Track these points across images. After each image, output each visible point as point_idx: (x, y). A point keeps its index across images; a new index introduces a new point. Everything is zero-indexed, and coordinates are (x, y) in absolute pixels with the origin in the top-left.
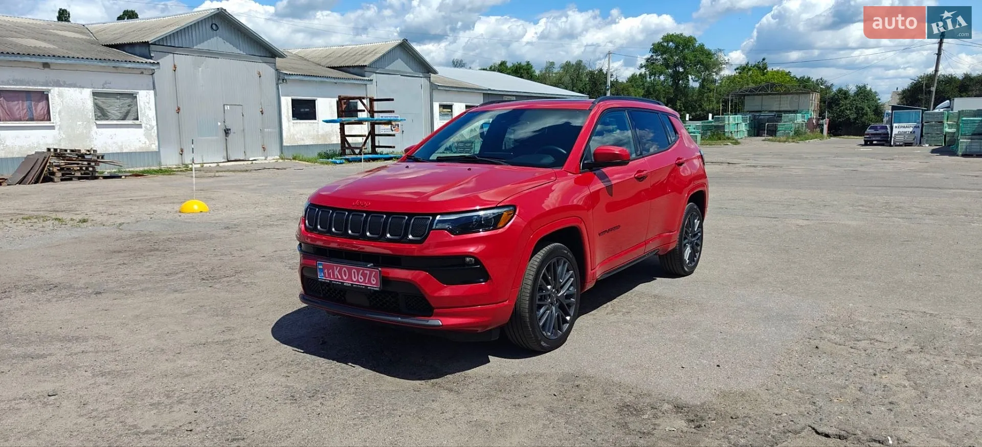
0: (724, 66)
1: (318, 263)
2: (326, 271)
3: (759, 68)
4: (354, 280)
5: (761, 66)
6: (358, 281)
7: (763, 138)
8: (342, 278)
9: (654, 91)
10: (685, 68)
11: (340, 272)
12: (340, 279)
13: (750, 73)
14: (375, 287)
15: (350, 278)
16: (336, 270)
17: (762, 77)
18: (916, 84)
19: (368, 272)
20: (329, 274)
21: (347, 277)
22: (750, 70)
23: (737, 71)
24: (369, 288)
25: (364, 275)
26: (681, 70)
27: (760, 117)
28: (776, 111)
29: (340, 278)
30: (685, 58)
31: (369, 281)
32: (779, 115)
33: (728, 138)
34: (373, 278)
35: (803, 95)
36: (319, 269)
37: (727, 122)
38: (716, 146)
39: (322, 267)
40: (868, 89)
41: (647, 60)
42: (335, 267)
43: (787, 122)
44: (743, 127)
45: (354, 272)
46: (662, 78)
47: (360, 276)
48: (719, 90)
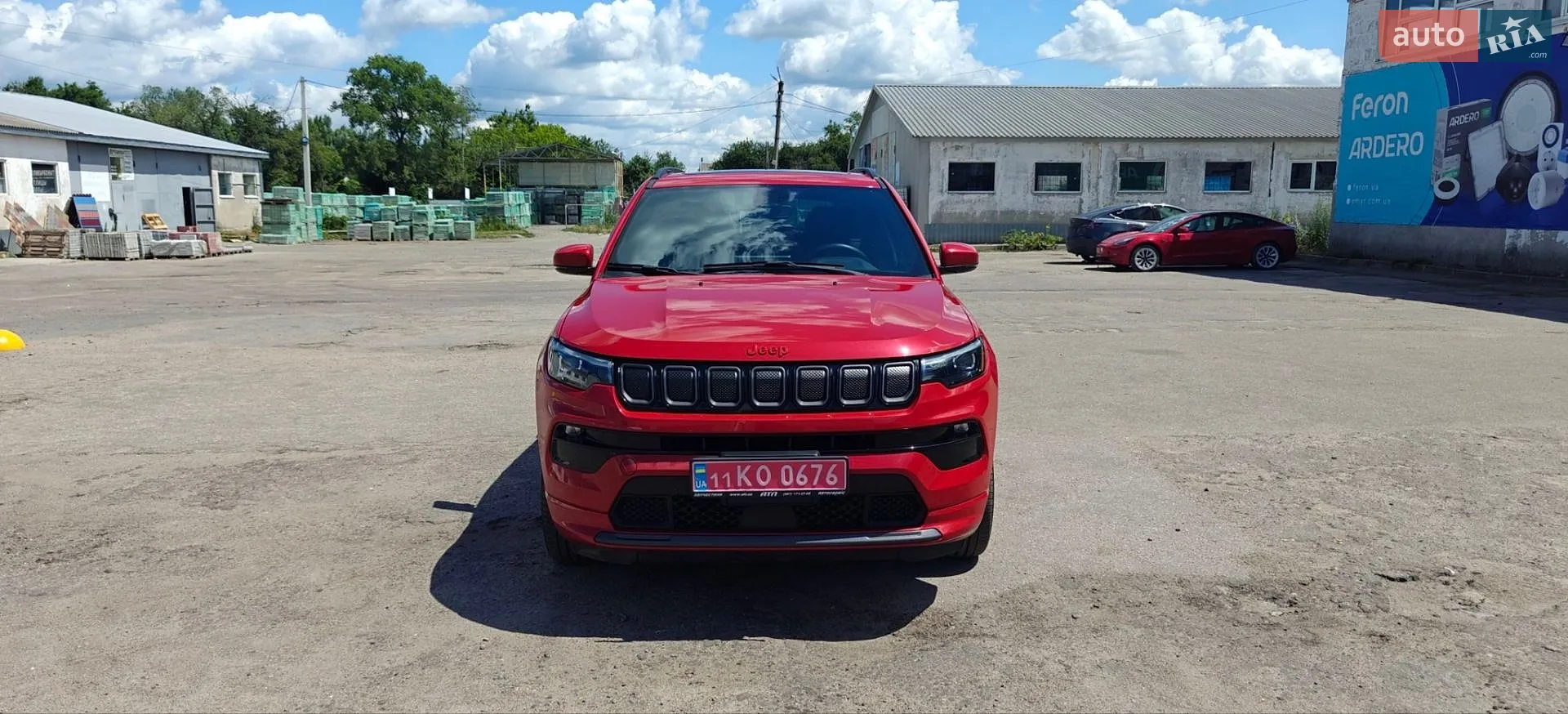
0: (472, 114)
1: (696, 465)
2: (715, 476)
3: (523, 120)
4: (786, 483)
5: (525, 116)
6: (795, 485)
7: (563, 227)
8: (756, 485)
9: (362, 148)
10: (410, 113)
11: (751, 475)
12: (750, 488)
13: (511, 126)
14: (835, 491)
15: (776, 481)
16: (742, 471)
17: (530, 135)
18: (729, 155)
19: (820, 467)
20: (723, 483)
21: (769, 479)
22: (508, 122)
23: (491, 123)
24: (820, 493)
25: (810, 473)
26: (405, 116)
27: (546, 195)
28: (566, 187)
29: (749, 484)
30: (411, 97)
31: (822, 482)
32: (576, 194)
33: (512, 228)
34: (830, 475)
35: (603, 164)
36: (696, 475)
37: (506, 202)
38: (499, 239)
39: (703, 471)
40: (672, 158)
41: (345, 97)
42: (739, 467)
43: (591, 203)
44: (527, 211)
45: (787, 471)
46: (375, 127)
47: (799, 476)
48: (468, 151)
